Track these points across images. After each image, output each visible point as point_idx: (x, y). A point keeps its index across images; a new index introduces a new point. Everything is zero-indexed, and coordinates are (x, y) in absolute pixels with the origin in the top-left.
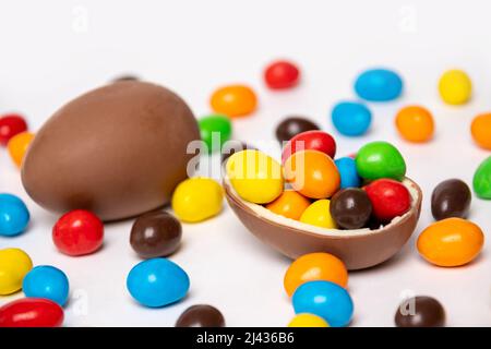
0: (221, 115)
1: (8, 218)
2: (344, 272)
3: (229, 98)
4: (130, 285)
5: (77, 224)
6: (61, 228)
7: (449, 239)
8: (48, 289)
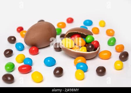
0: (59, 28)
1: (20, 47)
2: (85, 60)
3: (60, 25)
4: (44, 62)
5: (34, 49)
6: (31, 50)
7: (105, 54)
8: (28, 62)
